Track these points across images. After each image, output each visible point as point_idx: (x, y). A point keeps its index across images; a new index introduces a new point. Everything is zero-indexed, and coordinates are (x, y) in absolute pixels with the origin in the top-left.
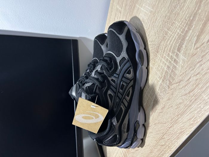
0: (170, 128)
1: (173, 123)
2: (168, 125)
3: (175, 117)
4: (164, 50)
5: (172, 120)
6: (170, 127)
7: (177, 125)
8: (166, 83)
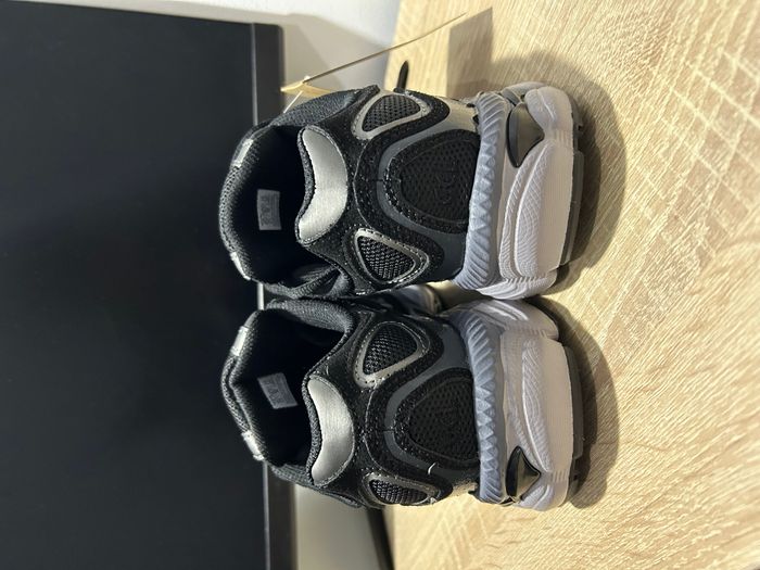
0: (687, 478)
1: (707, 459)
2: (681, 460)
3: (728, 426)
4: (697, 43)
5: (703, 440)
6: (687, 472)
7: (732, 470)
8: (689, 238)
